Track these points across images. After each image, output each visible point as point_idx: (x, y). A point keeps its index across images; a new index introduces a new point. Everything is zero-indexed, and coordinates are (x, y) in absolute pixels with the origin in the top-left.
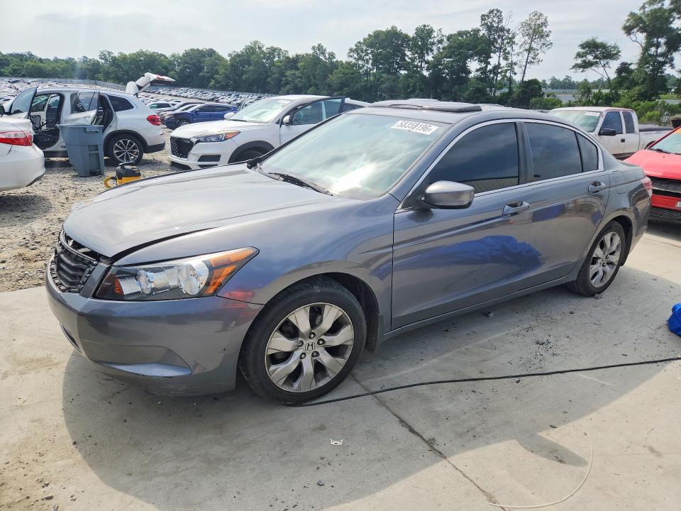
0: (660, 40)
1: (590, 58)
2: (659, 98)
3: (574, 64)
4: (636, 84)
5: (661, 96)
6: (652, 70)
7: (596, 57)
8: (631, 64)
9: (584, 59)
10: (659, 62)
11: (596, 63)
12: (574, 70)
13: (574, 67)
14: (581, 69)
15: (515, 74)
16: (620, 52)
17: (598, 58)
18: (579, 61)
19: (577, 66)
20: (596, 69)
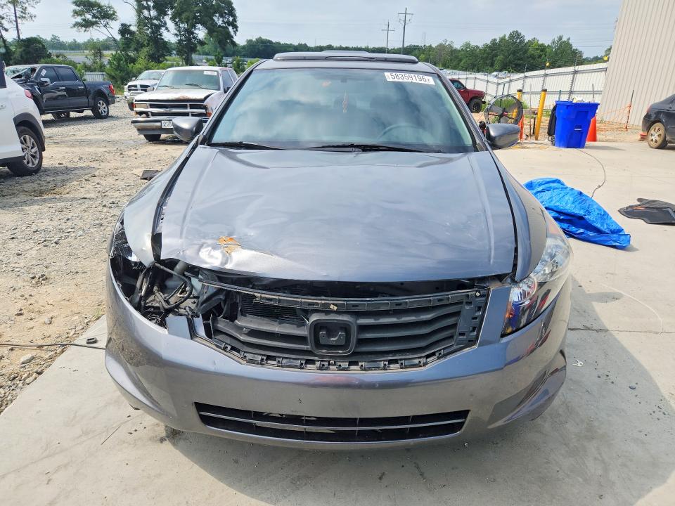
0: (149, 3)
1: (89, 16)
2: (167, 60)
3: (74, 23)
4: (142, 46)
5: (166, 57)
6: (152, 33)
7: (94, 16)
8: (130, 25)
9: (83, 17)
10: (156, 25)
11: (96, 22)
12: (75, 29)
13: (74, 26)
14: (84, 28)
15: (6, 30)
16: (116, 12)
17: (96, 18)
18: (79, 19)
19: (77, 24)
20: (98, 28)
